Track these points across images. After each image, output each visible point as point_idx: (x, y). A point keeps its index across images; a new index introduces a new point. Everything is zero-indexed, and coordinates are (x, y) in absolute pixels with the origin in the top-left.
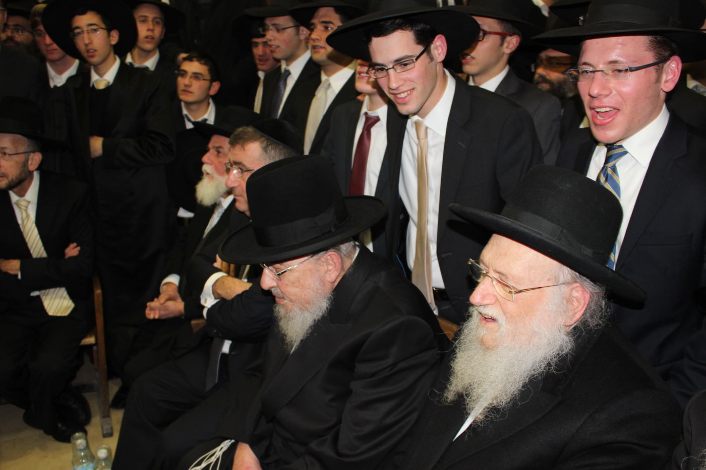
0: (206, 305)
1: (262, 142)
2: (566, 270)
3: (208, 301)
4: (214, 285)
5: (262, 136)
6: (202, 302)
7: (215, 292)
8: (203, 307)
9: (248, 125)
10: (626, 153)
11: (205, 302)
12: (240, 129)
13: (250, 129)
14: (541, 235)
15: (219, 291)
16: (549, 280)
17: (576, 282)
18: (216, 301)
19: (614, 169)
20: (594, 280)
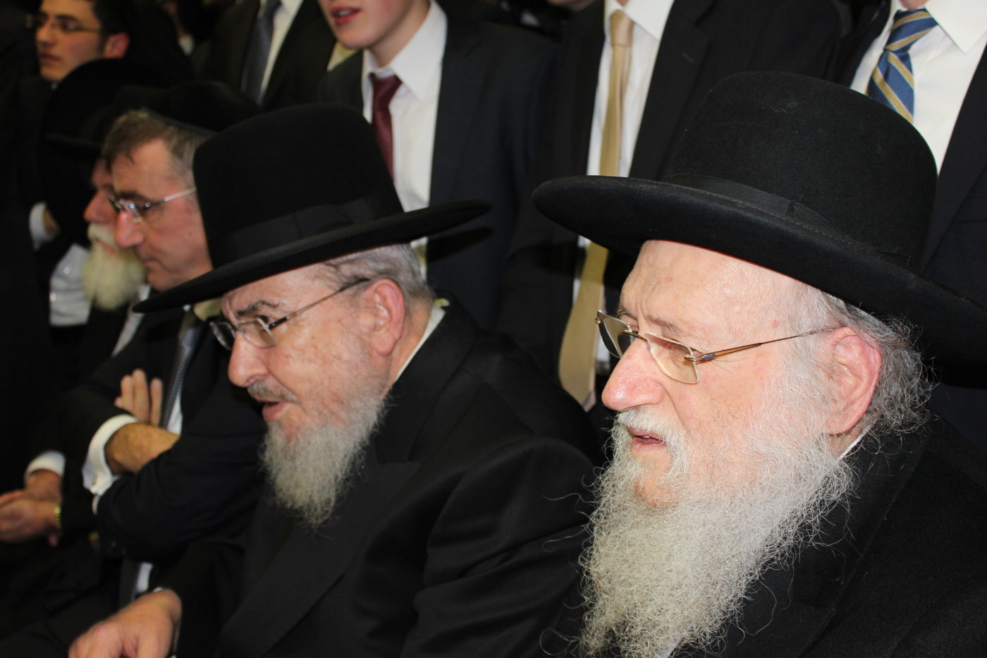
0: (94, 490)
1: (168, 139)
2: (814, 296)
3: (99, 482)
4: (108, 446)
5: (169, 124)
6: (87, 483)
7: (109, 460)
8: (91, 496)
9: (137, 107)
10: (932, 23)
11: (94, 484)
12: (122, 119)
13: (143, 115)
14: (733, 204)
15: (119, 457)
16: (775, 324)
17: (843, 325)
18: (116, 478)
19: (904, 57)
20: (881, 313)
